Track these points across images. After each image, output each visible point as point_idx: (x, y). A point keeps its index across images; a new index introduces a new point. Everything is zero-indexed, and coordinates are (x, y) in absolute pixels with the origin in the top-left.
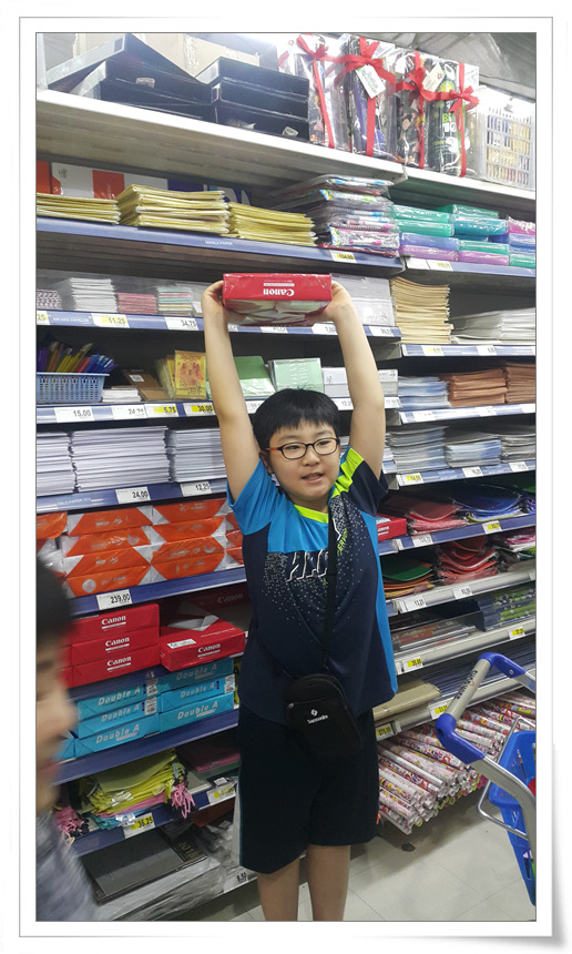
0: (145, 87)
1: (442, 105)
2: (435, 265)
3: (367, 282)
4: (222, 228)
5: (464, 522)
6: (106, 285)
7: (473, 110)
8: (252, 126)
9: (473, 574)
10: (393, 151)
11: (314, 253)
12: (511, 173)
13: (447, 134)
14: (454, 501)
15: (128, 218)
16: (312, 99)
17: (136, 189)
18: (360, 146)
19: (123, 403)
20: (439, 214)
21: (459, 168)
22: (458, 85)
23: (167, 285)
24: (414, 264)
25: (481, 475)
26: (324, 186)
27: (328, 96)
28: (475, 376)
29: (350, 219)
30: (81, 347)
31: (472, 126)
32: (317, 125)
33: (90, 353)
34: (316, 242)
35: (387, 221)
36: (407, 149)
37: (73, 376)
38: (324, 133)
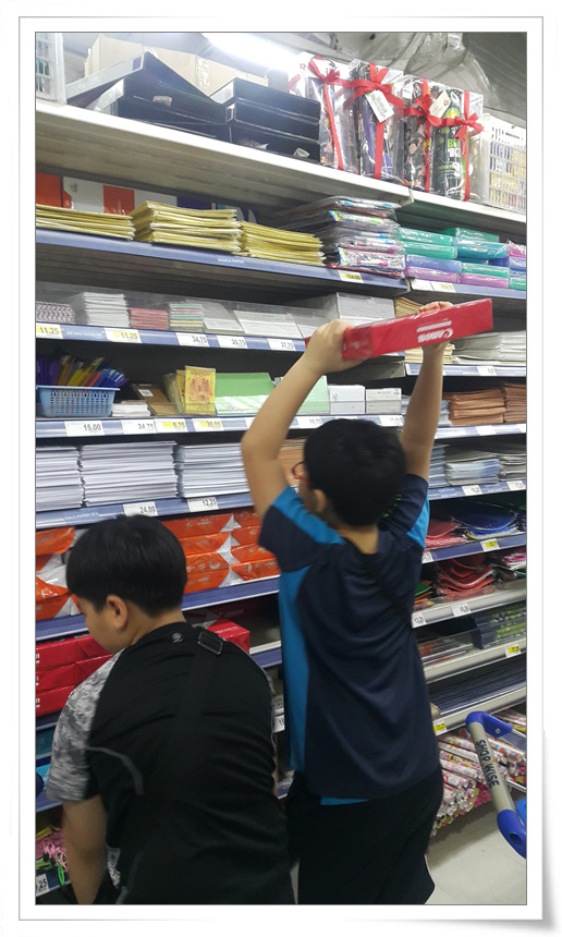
0: (162, 105)
1: (448, 131)
2: (438, 287)
3: (372, 301)
4: (233, 246)
5: (463, 539)
6: (118, 300)
7: (477, 137)
8: (264, 146)
9: (471, 591)
10: (399, 174)
11: (321, 273)
12: (512, 198)
13: (452, 159)
14: (453, 519)
15: (142, 234)
16: (323, 122)
17: (151, 205)
18: (368, 169)
19: (133, 418)
20: (442, 237)
21: (463, 192)
22: (463, 112)
23: (178, 301)
24: (418, 285)
25: (481, 493)
26: (333, 207)
27: (337, 119)
28: (475, 396)
29: (358, 240)
30: (92, 361)
31: (476, 152)
32: (327, 147)
33: (101, 367)
34: (324, 262)
35: (393, 243)
36: (413, 171)
37: (84, 390)
38: (333, 155)
